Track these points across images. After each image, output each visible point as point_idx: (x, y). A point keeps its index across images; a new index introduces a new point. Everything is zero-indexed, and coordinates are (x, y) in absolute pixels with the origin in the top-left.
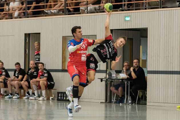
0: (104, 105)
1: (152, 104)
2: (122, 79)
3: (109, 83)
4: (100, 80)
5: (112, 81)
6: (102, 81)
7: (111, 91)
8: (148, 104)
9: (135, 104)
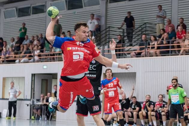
0: (29, 121)
1: (59, 120)
2: (41, 105)
3: (32, 107)
4: (27, 105)
5: (34, 106)
6: (28, 105)
7: (33, 112)
8: (57, 120)
9: (49, 120)
